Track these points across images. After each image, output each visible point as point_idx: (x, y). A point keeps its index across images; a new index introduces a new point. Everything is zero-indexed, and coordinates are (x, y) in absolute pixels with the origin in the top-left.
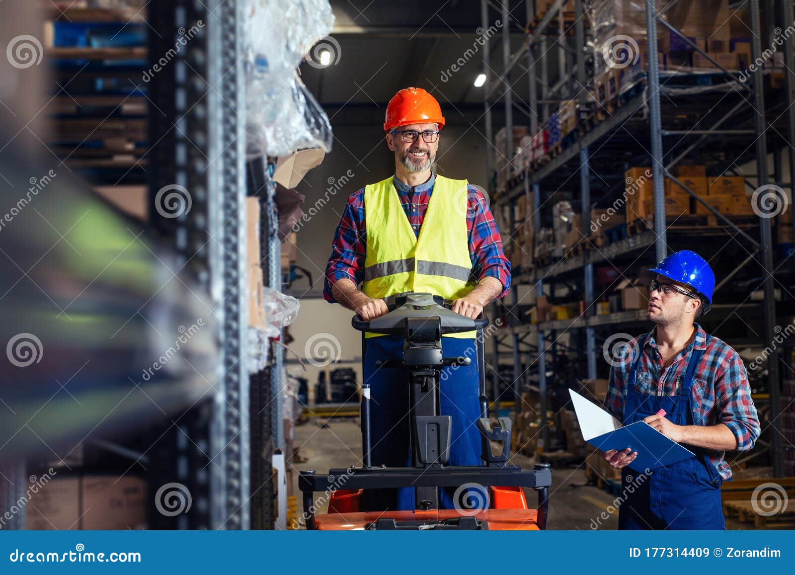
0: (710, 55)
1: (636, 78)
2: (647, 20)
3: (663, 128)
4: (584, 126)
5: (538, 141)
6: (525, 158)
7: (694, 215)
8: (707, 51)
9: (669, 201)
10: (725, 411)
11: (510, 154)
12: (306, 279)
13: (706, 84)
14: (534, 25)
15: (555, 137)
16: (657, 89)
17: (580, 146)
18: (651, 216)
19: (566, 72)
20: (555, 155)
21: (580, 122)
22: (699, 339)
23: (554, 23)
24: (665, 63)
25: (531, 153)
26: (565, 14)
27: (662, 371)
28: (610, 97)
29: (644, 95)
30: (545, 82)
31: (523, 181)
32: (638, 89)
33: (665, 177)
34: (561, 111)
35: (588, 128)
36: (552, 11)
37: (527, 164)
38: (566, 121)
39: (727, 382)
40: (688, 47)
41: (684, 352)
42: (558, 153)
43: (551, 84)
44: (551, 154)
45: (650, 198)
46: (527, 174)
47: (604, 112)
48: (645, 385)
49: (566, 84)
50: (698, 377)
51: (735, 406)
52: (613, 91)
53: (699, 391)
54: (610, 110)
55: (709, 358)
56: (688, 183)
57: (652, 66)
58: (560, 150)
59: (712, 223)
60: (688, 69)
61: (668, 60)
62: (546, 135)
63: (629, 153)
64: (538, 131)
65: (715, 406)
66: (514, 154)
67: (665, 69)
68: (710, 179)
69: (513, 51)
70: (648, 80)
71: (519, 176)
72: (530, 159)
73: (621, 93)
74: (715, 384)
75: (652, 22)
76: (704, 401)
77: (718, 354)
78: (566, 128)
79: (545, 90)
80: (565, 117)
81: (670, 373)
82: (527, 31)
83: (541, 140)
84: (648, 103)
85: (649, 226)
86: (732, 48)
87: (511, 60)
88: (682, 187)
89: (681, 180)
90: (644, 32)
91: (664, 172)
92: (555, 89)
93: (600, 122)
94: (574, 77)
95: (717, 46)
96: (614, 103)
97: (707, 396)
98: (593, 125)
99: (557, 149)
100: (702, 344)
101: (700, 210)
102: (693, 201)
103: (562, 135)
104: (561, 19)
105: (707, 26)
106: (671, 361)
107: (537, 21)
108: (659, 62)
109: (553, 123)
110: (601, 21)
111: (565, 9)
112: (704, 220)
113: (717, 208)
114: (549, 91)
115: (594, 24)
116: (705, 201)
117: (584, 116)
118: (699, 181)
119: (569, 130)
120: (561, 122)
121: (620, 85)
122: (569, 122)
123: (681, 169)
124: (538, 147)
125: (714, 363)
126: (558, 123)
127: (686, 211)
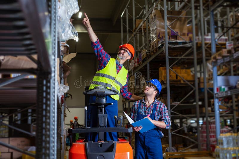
0: (182, 37)
1: (162, 43)
2: (165, 27)
3: (169, 56)
4: (148, 56)
5: (136, 61)
6: (132, 66)
7: (177, 80)
8: (181, 35)
9: (170, 76)
10: (162, 119)
11: (128, 65)
12: (70, 97)
13: (180, 44)
14: (135, 29)
15: (140, 60)
16: (167, 45)
17: (147, 62)
18: (165, 80)
19: (144, 43)
20: (140, 65)
21: (147, 55)
22: (156, 101)
23: (140, 29)
24: (170, 39)
25: (134, 64)
26: (143, 26)
27: (147, 109)
28: (155, 48)
29: (164, 47)
30: (138, 45)
31: (131, 72)
32: (162, 46)
33: (169, 69)
34: (142, 52)
35: (149, 57)
36: (140, 25)
37: (133, 67)
38: (143, 55)
39: (163, 112)
40: (176, 34)
41: (152, 104)
42: (141, 64)
43: (140, 46)
44: (139, 64)
45: (165, 75)
46: (133, 70)
47: (153, 52)
48: (142, 112)
49: (144, 46)
50: (156, 110)
51: (165, 117)
52: (156, 46)
53: (157, 114)
54: (155, 51)
55: (159, 106)
56: (176, 71)
57: (166, 40)
58: (142, 63)
59: (182, 82)
60: (176, 40)
61: (170, 38)
62: (138, 60)
63: (161, 65)
64: (136, 58)
65: (160, 118)
66: (129, 65)
67: (170, 40)
68: (182, 70)
69: (129, 37)
70: (165, 43)
71: (131, 71)
72: (134, 66)
73: (158, 47)
74: (160, 113)
75: (166, 28)
76: (157, 117)
77: (161, 105)
78: (143, 57)
79: (138, 48)
80: (143, 54)
81: (149, 109)
82: (133, 31)
83: (137, 61)
84: (165, 49)
85: (165, 82)
86: (188, 35)
87: (129, 39)
88: (174, 72)
89: (174, 70)
90: (164, 31)
91: (169, 68)
92: (141, 48)
93: (152, 55)
94: (146, 44)
95: (184, 34)
96: (156, 50)
97: (158, 115)
98: (150, 56)
99: (141, 63)
100: (157, 102)
101: (179, 78)
102: (177, 76)
103: (142, 59)
104: (142, 28)
105: (181, 29)
106: (149, 106)
107: (136, 28)
108: (168, 38)
109: (140, 56)
110: (153, 28)
111: (144, 25)
112: (180, 81)
113: (183, 78)
114: (139, 48)
115: (151, 29)
116: (180, 76)
117: (148, 54)
118: (179, 71)
119: (144, 58)
120: (142, 55)
121: (158, 45)
122: (144, 56)
123: (174, 67)
124: (136, 63)
125: (160, 107)
126: (141, 56)
127: (175, 78)
